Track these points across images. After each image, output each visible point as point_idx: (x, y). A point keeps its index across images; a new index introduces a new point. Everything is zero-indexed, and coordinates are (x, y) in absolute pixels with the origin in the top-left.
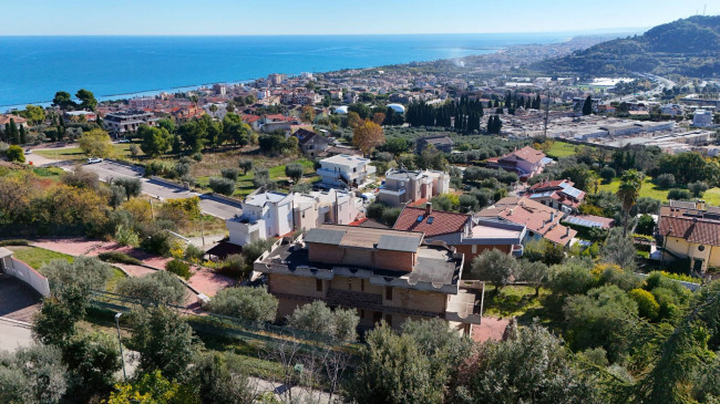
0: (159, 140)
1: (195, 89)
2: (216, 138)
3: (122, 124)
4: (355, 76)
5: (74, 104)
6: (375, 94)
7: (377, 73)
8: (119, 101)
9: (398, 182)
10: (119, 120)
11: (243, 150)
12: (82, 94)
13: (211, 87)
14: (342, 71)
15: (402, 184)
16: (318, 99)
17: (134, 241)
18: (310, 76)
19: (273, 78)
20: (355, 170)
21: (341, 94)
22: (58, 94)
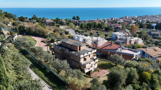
0: (83, 26)
1: (107, 19)
2: (96, 27)
3: (81, 23)
4: (149, 17)
5: (76, 19)
6: (151, 21)
7: (156, 16)
8: (91, 20)
9: (123, 38)
10: (80, 22)
11: (101, 30)
12: (77, 17)
13: (111, 18)
14: (146, 16)
15: (124, 39)
16: (134, 22)
17: (50, 39)
18: (136, 17)
19: (126, 17)
20: (120, 36)
21: (141, 21)
22: (73, 17)
